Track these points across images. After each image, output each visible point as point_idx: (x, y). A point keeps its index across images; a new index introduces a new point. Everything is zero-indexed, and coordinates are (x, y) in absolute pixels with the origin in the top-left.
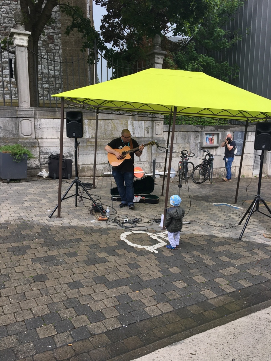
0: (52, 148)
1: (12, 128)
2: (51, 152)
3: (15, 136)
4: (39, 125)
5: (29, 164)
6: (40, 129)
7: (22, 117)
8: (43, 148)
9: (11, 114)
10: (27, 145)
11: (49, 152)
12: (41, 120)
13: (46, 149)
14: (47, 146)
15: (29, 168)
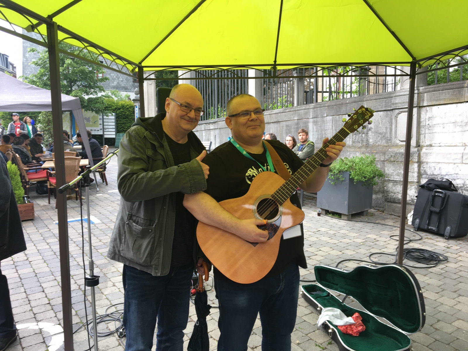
0: (443, 166)
1: (386, 128)
2: (442, 174)
3: (388, 143)
4: (429, 121)
5: (399, 194)
6: (430, 127)
7: (398, 108)
8: (428, 166)
9: (385, 104)
10: (399, 158)
11: (439, 175)
12: (432, 109)
13: (434, 167)
14: (436, 162)
15: (397, 201)
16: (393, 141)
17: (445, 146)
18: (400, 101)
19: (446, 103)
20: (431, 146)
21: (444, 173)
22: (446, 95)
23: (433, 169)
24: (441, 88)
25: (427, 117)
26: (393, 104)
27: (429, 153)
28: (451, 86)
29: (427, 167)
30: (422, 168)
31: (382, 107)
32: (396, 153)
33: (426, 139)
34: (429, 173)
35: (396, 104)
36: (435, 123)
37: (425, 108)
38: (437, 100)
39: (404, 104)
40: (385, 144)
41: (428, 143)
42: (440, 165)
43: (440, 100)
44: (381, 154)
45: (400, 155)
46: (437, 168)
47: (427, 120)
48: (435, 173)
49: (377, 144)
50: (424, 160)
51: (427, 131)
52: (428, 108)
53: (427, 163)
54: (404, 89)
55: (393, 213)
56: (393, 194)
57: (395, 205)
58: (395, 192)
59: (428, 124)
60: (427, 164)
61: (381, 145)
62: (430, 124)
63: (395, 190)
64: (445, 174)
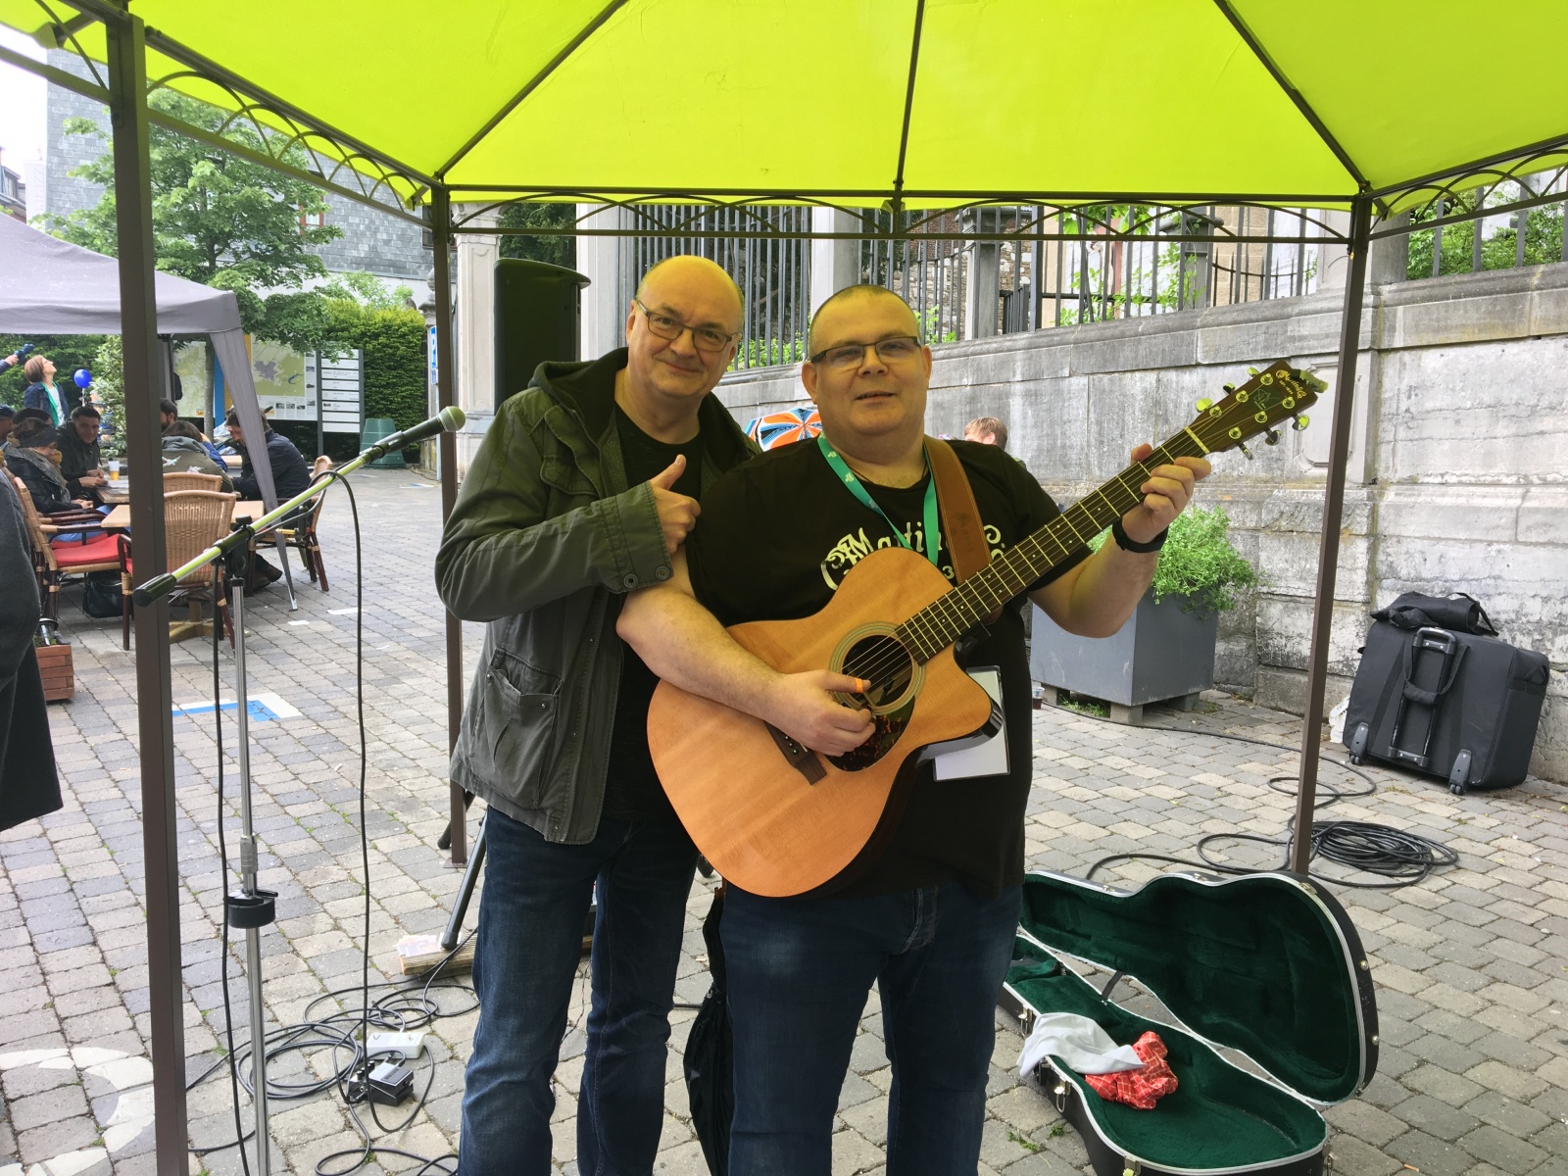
0: (1454, 552)
3: (1272, 469)
4: (1409, 397)
5: (1304, 641)
6: (1413, 418)
7: (1306, 352)
8: (1404, 549)
9: (1266, 340)
10: (1307, 520)
11: (1437, 578)
12: (1420, 358)
13: (1422, 552)
14: (1429, 538)
15: (1295, 665)
16: (1288, 465)
17: (1460, 483)
18: (1316, 331)
19: (1466, 339)
20: (1413, 481)
21: (1453, 573)
22: (1467, 314)
23: (1418, 558)
24: (1452, 289)
25: (1404, 387)
26: (1293, 339)
27: (1406, 506)
28: (1486, 285)
29: (1398, 554)
30: (1381, 557)
31: (1254, 350)
32: (1297, 505)
33: (1398, 460)
34: (1403, 573)
35: (1302, 338)
36: (1429, 405)
37: (1398, 355)
38: (1437, 331)
39: (1327, 341)
40: (1262, 475)
41: (1403, 473)
42: (1441, 547)
43: (1446, 329)
44: (1248, 507)
45: (1311, 511)
46: (1432, 559)
47: (1403, 397)
48: (1426, 574)
49: (1235, 474)
50: (1391, 530)
51: (1402, 433)
52: (1407, 356)
53: (1399, 539)
54: (1328, 290)
55: (1281, 704)
56: (1283, 641)
57: (1288, 676)
58: (1290, 634)
59: (1407, 411)
60: (1399, 542)
61: (1247, 478)
62: (1413, 409)
63: (1291, 629)
64: (1456, 577)
